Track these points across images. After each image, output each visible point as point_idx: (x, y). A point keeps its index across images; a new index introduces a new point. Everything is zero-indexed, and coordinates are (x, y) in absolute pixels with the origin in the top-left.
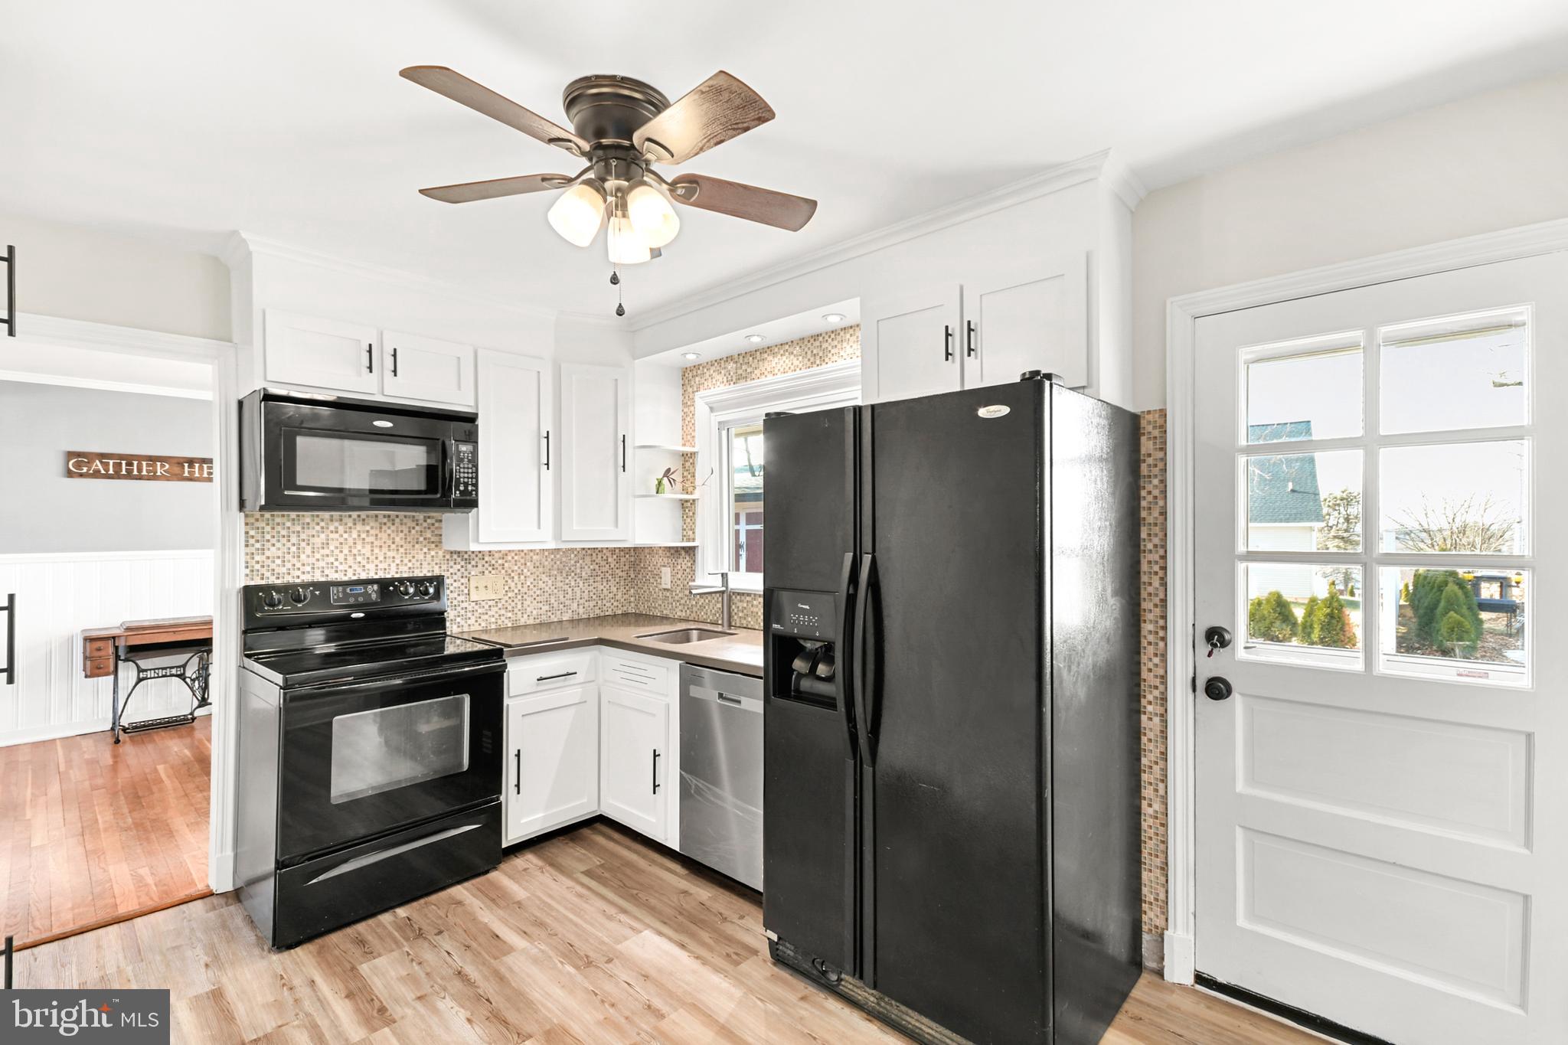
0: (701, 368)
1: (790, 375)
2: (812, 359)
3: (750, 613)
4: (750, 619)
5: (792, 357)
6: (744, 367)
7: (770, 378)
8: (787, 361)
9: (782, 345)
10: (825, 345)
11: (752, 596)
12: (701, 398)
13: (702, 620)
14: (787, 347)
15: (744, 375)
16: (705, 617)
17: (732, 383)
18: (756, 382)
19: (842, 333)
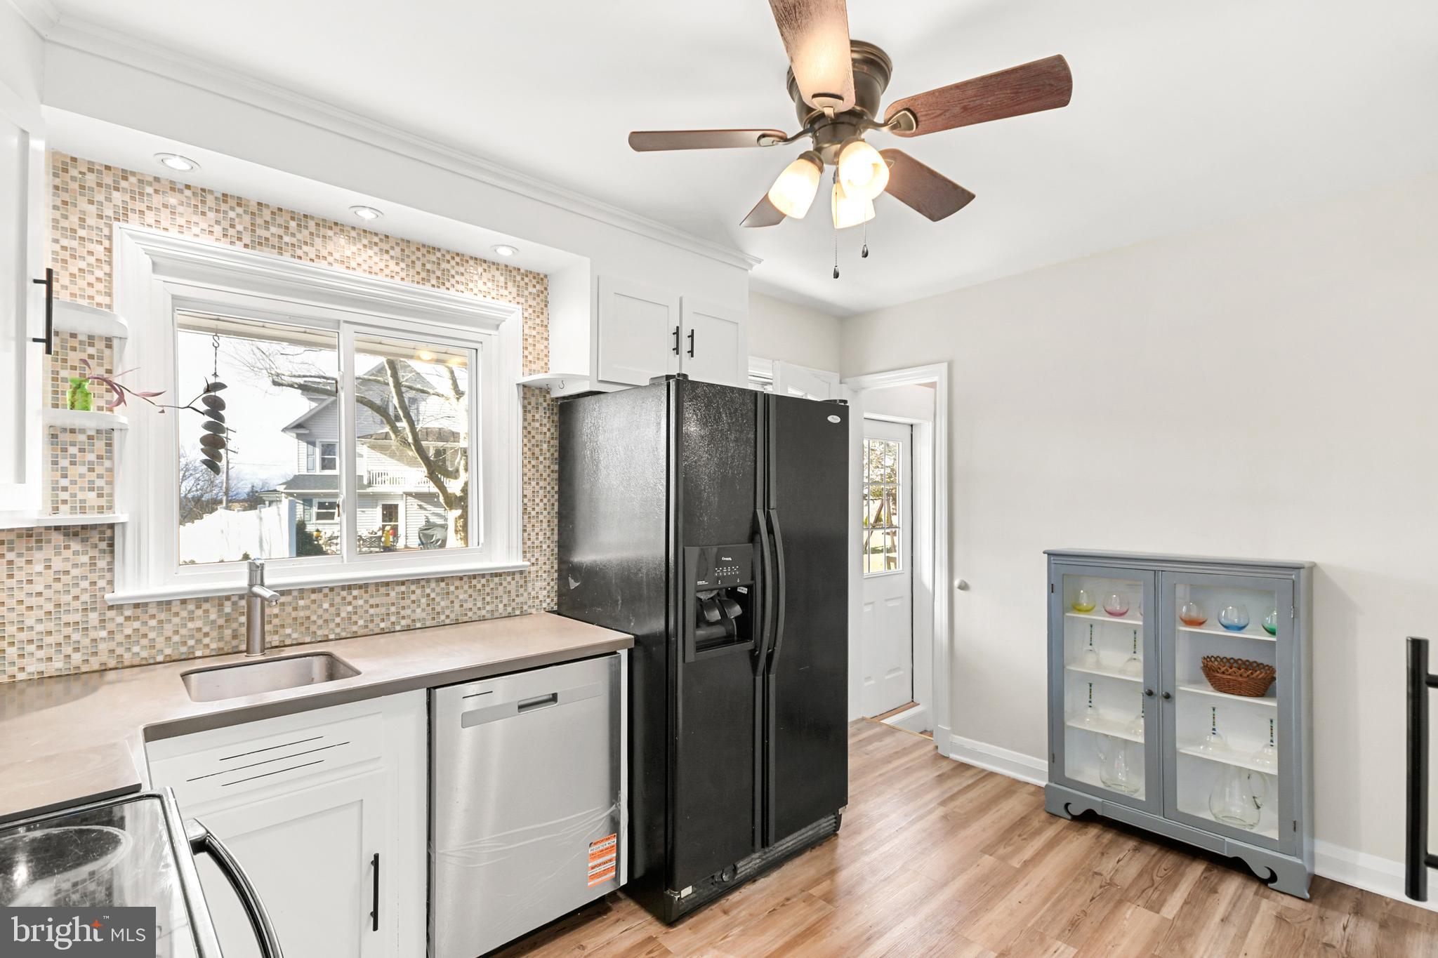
0: (133, 179)
1: (381, 279)
2: (423, 274)
3: (290, 621)
4: (288, 631)
5: (386, 257)
6: (273, 229)
7: (339, 269)
8: (376, 259)
9: (365, 231)
10: (444, 265)
11: (295, 593)
12: (131, 236)
13: (136, 661)
14: (376, 239)
15: (275, 241)
16: (144, 654)
17: (239, 245)
18: (305, 264)
19: (471, 262)
